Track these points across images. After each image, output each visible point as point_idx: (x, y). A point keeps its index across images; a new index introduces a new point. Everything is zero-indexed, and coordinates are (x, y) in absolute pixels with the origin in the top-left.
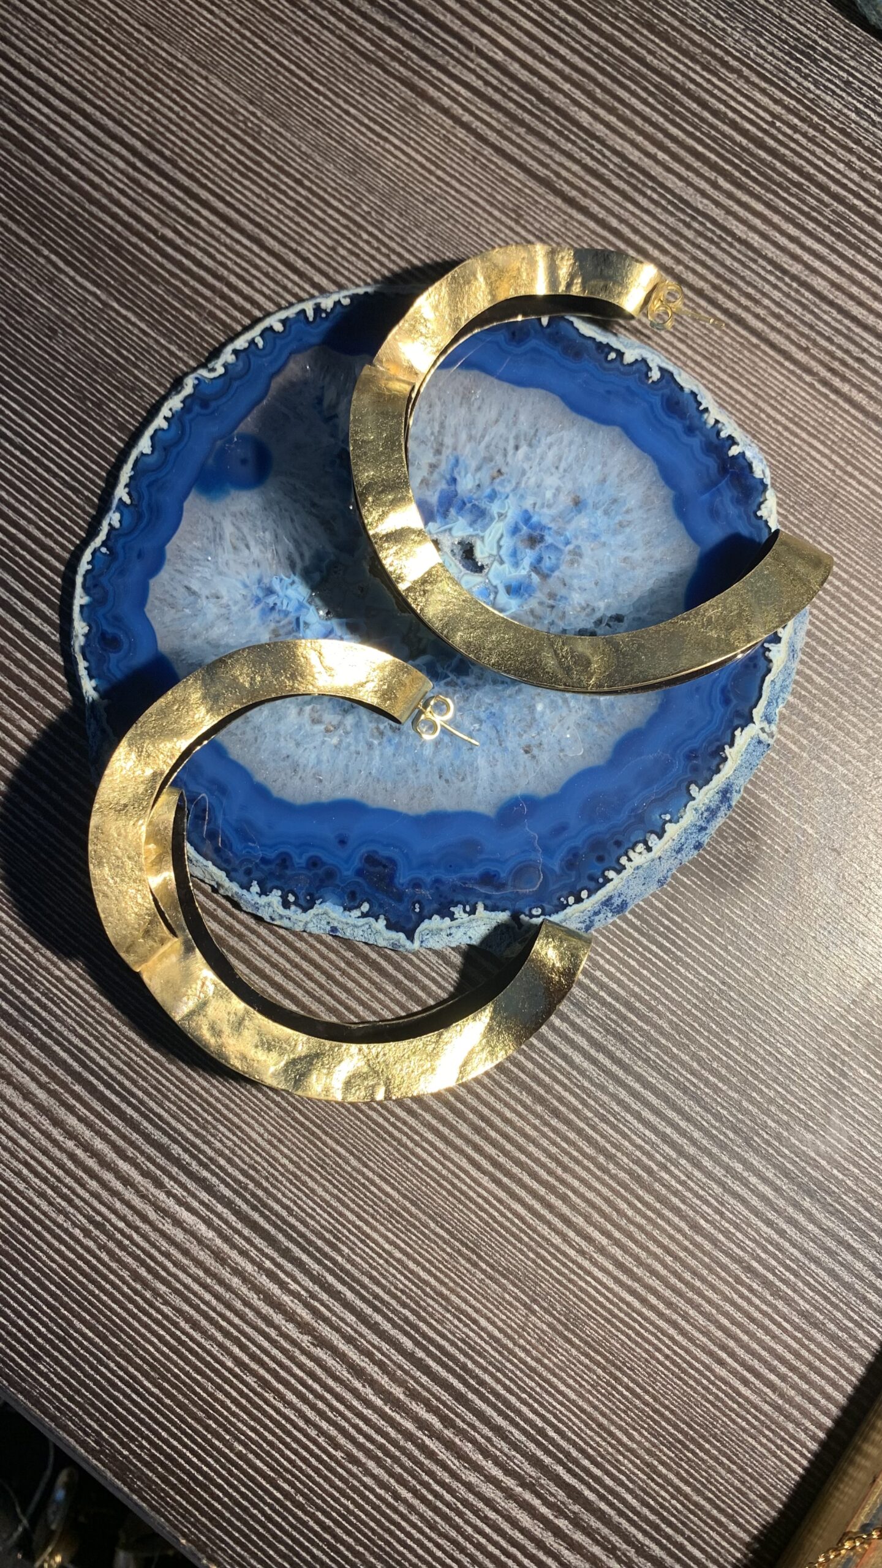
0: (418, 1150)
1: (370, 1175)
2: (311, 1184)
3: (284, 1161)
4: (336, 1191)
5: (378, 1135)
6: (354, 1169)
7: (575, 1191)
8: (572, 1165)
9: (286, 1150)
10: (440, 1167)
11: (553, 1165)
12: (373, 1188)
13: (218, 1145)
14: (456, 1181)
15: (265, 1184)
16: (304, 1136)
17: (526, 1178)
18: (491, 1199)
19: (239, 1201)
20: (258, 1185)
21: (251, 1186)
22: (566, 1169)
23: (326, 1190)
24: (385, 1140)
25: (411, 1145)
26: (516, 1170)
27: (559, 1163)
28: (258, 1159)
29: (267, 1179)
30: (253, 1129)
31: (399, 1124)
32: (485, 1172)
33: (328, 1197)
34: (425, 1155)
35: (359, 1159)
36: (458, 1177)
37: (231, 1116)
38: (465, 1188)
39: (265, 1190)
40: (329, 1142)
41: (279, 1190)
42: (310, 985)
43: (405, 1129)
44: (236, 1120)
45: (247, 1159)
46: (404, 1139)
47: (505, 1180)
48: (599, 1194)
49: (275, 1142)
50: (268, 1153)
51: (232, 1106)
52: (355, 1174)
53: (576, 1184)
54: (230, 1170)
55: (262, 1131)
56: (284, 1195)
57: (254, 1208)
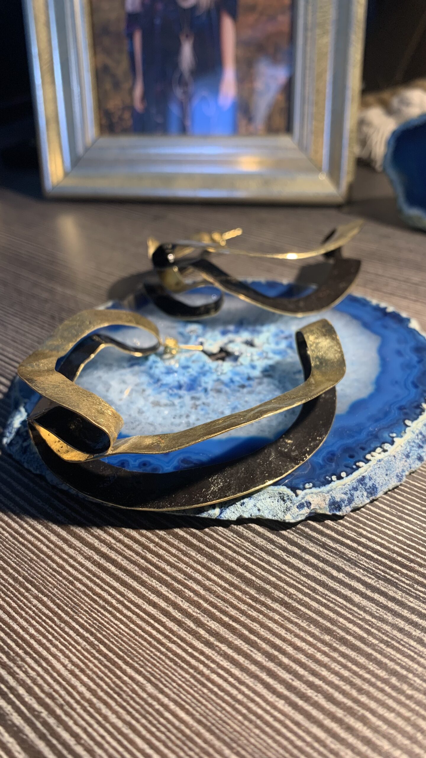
0: (214, 677)
1: (166, 700)
2: (104, 710)
3: (82, 689)
4: (128, 718)
5: (176, 663)
6: (150, 695)
7: (373, 712)
8: (366, 686)
9: (85, 679)
10: (234, 692)
11: (347, 688)
12: (167, 715)
13: (22, 675)
14: (251, 705)
15: (59, 711)
16: (106, 666)
17: (322, 701)
18: (288, 722)
19: (27, 730)
20: (52, 713)
21: (45, 714)
22: (360, 690)
23: (119, 717)
24: (182, 668)
25: (207, 672)
26: (310, 692)
27: (352, 685)
28: (57, 687)
29: (61, 707)
30: (59, 660)
31: (196, 654)
32: (280, 696)
33: (120, 724)
34: (220, 681)
35: (156, 686)
36: (253, 701)
37: (40, 649)
38: (260, 711)
39: (58, 718)
40: (129, 671)
41: (71, 717)
42: (129, 553)
43: (202, 658)
44: (45, 653)
45: (46, 687)
46: (201, 667)
47: (300, 703)
48: (399, 715)
49: (77, 671)
50: (68, 683)
51: (44, 641)
52: (150, 700)
53: (373, 705)
54: (28, 698)
55: (66, 662)
56: (76, 723)
57: (42, 737)
